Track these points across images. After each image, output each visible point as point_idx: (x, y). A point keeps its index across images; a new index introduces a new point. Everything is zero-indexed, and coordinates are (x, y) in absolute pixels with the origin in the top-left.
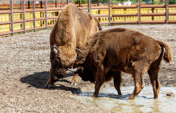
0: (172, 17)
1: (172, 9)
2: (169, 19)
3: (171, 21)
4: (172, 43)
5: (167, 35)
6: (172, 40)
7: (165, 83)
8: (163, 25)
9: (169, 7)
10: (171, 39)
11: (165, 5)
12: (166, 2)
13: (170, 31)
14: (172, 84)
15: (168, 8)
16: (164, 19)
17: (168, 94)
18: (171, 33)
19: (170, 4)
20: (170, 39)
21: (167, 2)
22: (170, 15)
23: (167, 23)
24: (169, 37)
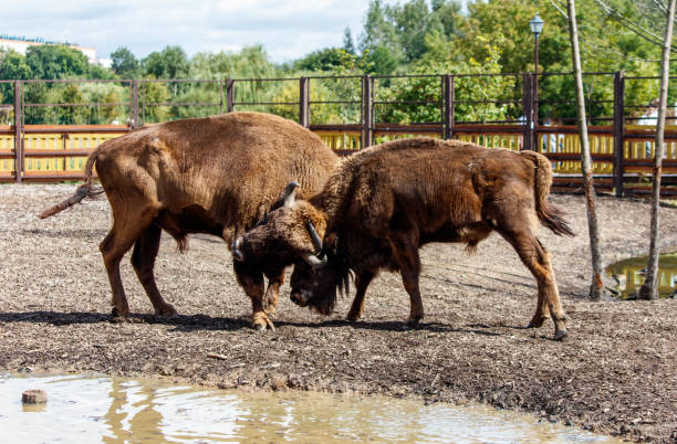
0: (34, 161)
1: (44, 139)
2: (27, 169)
3: (32, 176)
4: (34, 240)
5: (20, 217)
6: (36, 232)
7: (17, 361)
8: (7, 185)
9: (26, 133)
10: (33, 228)
11: (14, 127)
12: (15, 117)
13: (29, 205)
14: (38, 364)
15: (22, 135)
16: (12, 169)
17: (28, 394)
18: (33, 211)
19: (27, 122)
20: (29, 227)
21: (18, 117)
22: (27, 156)
23: (19, 179)
24: (27, 223)
